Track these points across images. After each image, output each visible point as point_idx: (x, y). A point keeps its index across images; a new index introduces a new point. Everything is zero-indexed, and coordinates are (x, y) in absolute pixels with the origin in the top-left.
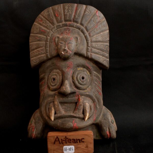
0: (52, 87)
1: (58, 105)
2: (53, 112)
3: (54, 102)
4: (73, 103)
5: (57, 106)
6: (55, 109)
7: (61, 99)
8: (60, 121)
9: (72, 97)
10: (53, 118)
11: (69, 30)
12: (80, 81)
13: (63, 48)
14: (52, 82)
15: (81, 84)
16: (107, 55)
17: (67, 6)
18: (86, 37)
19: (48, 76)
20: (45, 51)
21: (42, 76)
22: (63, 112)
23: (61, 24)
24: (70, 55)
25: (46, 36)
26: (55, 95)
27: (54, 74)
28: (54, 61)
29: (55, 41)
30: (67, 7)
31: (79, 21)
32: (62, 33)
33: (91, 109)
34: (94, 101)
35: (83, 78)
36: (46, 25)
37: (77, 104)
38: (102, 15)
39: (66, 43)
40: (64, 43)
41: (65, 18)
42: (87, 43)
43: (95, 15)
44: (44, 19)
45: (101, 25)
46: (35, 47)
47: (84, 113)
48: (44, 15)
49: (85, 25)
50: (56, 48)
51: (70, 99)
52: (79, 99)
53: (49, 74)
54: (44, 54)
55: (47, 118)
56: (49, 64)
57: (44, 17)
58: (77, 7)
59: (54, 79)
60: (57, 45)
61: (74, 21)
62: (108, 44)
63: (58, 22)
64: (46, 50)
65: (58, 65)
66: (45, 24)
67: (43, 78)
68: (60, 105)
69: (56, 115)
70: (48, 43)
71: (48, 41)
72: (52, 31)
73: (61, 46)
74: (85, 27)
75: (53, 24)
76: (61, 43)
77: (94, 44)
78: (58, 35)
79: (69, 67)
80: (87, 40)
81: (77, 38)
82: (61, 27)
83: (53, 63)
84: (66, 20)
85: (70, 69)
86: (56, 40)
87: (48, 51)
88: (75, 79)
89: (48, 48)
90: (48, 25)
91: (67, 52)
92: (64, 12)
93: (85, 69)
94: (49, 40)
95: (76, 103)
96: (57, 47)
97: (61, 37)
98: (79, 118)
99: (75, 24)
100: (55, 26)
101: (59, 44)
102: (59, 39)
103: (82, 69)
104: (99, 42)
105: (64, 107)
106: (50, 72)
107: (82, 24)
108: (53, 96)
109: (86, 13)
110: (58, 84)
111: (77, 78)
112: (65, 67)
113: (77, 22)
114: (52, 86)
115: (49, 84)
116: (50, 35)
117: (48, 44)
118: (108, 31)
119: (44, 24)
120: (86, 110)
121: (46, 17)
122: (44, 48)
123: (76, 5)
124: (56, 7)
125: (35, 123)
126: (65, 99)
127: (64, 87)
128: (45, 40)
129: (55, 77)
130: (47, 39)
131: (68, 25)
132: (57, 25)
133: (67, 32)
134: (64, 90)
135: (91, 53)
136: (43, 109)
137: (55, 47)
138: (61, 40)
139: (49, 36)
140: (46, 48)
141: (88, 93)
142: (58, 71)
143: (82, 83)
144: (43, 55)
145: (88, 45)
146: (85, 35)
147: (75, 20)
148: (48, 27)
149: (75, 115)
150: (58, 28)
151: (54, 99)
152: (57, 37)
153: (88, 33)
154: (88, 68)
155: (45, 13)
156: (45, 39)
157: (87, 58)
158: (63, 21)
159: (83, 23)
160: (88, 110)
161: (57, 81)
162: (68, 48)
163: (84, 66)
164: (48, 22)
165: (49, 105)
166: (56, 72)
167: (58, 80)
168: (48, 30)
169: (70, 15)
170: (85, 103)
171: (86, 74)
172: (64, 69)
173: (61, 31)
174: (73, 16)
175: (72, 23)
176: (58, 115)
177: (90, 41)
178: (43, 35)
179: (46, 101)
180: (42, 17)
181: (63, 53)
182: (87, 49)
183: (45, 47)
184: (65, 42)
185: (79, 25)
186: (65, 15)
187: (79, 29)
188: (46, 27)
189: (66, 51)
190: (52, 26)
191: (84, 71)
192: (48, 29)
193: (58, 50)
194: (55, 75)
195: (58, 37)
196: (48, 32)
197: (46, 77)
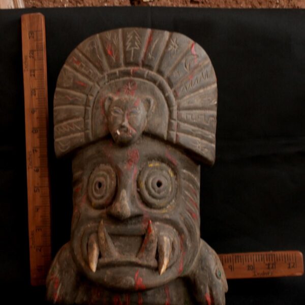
0: (95, 202)
1: (106, 241)
2: (96, 253)
3: (97, 232)
4: (138, 236)
5: (104, 242)
6: (99, 247)
7: (113, 227)
8: (109, 272)
9: (135, 224)
10: (94, 267)
11: (134, 84)
12: (153, 191)
13: (119, 122)
14: (95, 189)
15: (154, 197)
16: (212, 136)
17: (131, 32)
18: (167, 99)
19: (89, 177)
20: (83, 126)
21: (77, 174)
22: (115, 254)
23: (117, 71)
24: (134, 137)
25: (87, 95)
26: (100, 217)
27: (101, 173)
28: (102, 147)
29: (103, 106)
30: (130, 36)
31: (156, 65)
32: (119, 91)
33: (173, 248)
34: (180, 232)
35: (159, 184)
36: (87, 73)
37: (146, 238)
38: (203, 53)
39: (126, 112)
40: (121, 112)
41: (125, 58)
42: (171, 112)
43: (188, 53)
44: (83, 58)
45: (201, 74)
46: (63, 116)
47: (158, 256)
48: (84, 51)
49: (167, 73)
50: (106, 120)
51: (130, 227)
52: (148, 229)
53: (91, 173)
54: (80, 131)
55: (83, 264)
56: (90, 152)
57: (84, 54)
58: (151, 35)
59: (100, 185)
60: (107, 115)
61: (144, 65)
62: (215, 113)
63: (111, 67)
64: (86, 125)
65: (109, 155)
66: (85, 69)
67: (79, 180)
68: (109, 240)
69: (101, 260)
70: (90, 109)
71: (89, 106)
72: (99, 85)
73: (115, 118)
74: (166, 77)
75: (101, 69)
76: (116, 112)
77: (184, 114)
78: (111, 95)
79: (132, 161)
80: (170, 106)
81: (149, 102)
82: (116, 78)
83: (99, 152)
84: (127, 64)
85: (133, 164)
86: (107, 104)
87: (90, 127)
88: (143, 185)
89: (89, 121)
90: (90, 72)
91: (127, 131)
92: (125, 46)
93: (164, 165)
94: (91, 104)
95: (144, 237)
96: (108, 119)
97: (116, 98)
98: (148, 267)
99: (147, 71)
100: (105, 74)
101: (112, 115)
102: (111, 103)
103: (157, 164)
104: (196, 108)
105: (118, 243)
106: (94, 169)
107: (160, 72)
108: (97, 220)
109: (171, 48)
110: (108, 195)
111: (146, 184)
112: (123, 161)
113: (150, 67)
114: (96, 198)
115: (90, 194)
116: (95, 94)
117: (90, 113)
118: (215, 86)
119: (83, 70)
120: (162, 251)
121: (88, 55)
122: (81, 119)
123: (149, 31)
124: (108, 35)
125: (61, 271)
126: (120, 228)
127: (117, 205)
128: (84, 103)
129: (101, 179)
130: (88, 100)
131: (132, 73)
132: (109, 72)
133: (128, 89)
134: (119, 210)
135: (178, 134)
136: (76, 244)
137: (104, 117)
138: (116, 106)
139: (92, 95)
140: (85, 120)
141: (168, 216)
142: (108, 167)
143: (156, 194)
144: (79, 134)
145: (171, 117)
146: (167, 95)
147: (146, 63)
148: (91, 76)
149: (140, 262)
150: (111, 80)
151: (98, 227)
152: (108, 99)
153: (173, 89)
154: (170, 164)
155: (85, 46)
156: (85, 100)
157: (168, 142)
158: (123, 64)
159: (163, 69)
160: (167, 251)
161: (106, 190)
162: (130, 124)
163: (162, 160)
164: (91, 65)
165: (88, 239)
166: (104, 170)
167: (108, 187)
168: (91, 83)
169: (137, 53)
170: (162, 236)
171: (166, 175)
172: (120, 166)
173: (116, 86)
174: (142, 55)
175: (140, 69)
176: (106, 260)
177: (175, 108)
178: (80, 92)
179: (82, 229)
180: (80, 55)
181: (118, 133)
182: (170, 125)
183: (84, 118)
184: (123, 110)
185: (153, 73)
186: (125, 52)
187: (155, 81)
188: (87, 76)
189: (125, 129)
190: (99, 75)
191: (162, 169)
192: (90, 79)
193: (109, 125)
194: (103, 176)
195: (111, 99)
196: (91, 87)
197: (85, 178)
